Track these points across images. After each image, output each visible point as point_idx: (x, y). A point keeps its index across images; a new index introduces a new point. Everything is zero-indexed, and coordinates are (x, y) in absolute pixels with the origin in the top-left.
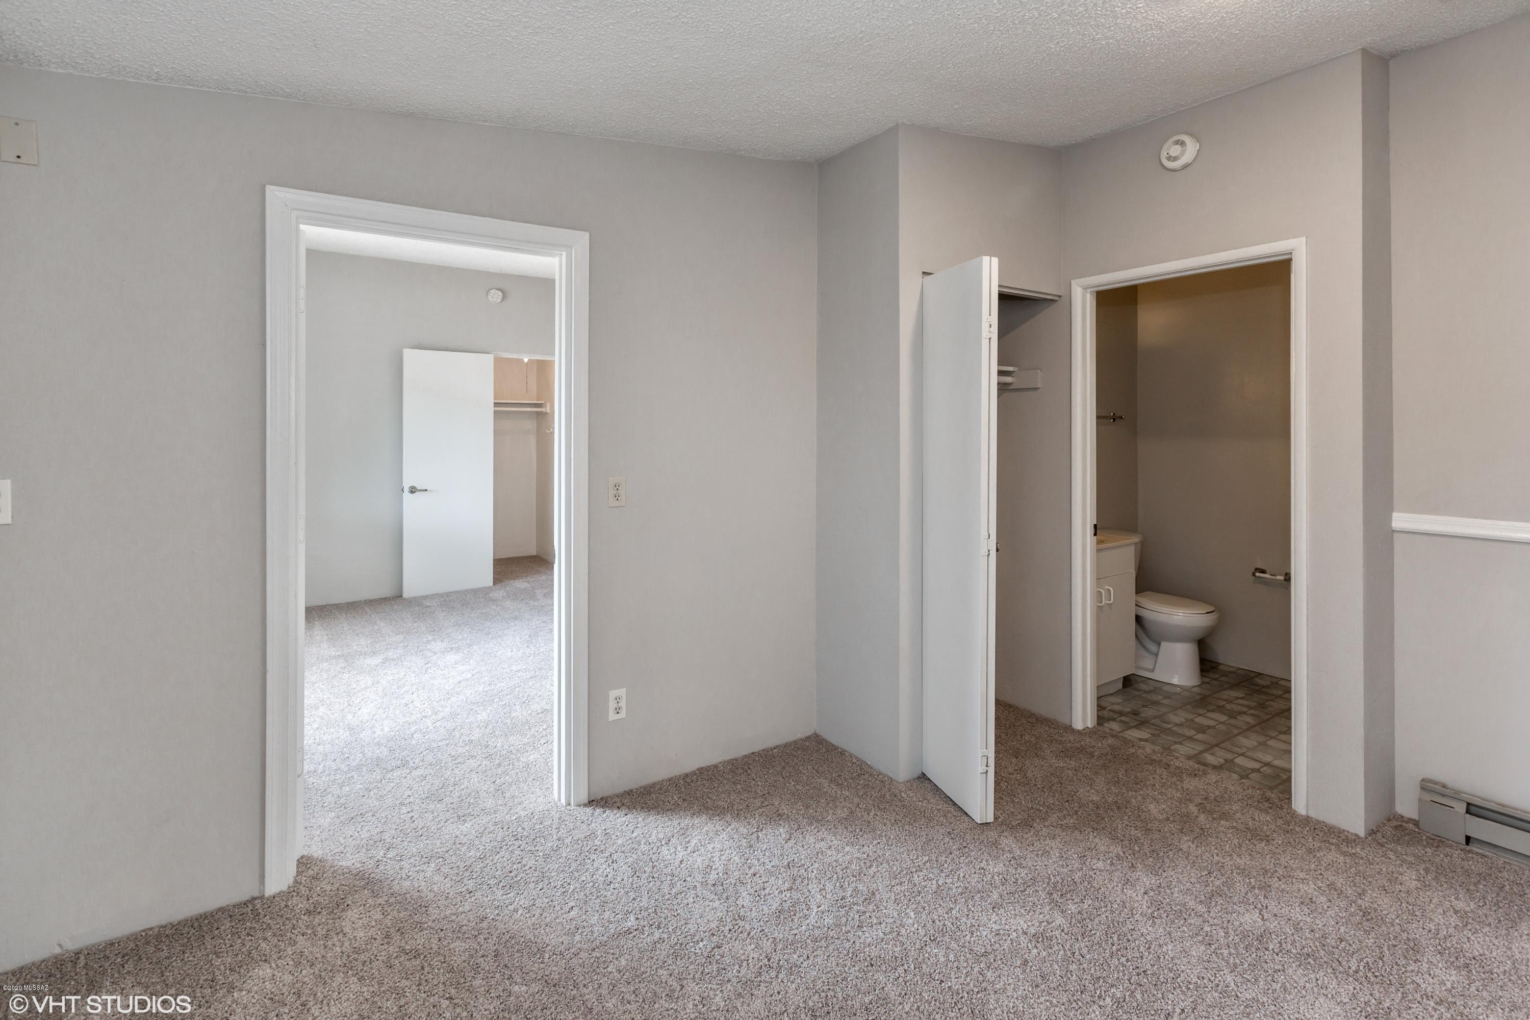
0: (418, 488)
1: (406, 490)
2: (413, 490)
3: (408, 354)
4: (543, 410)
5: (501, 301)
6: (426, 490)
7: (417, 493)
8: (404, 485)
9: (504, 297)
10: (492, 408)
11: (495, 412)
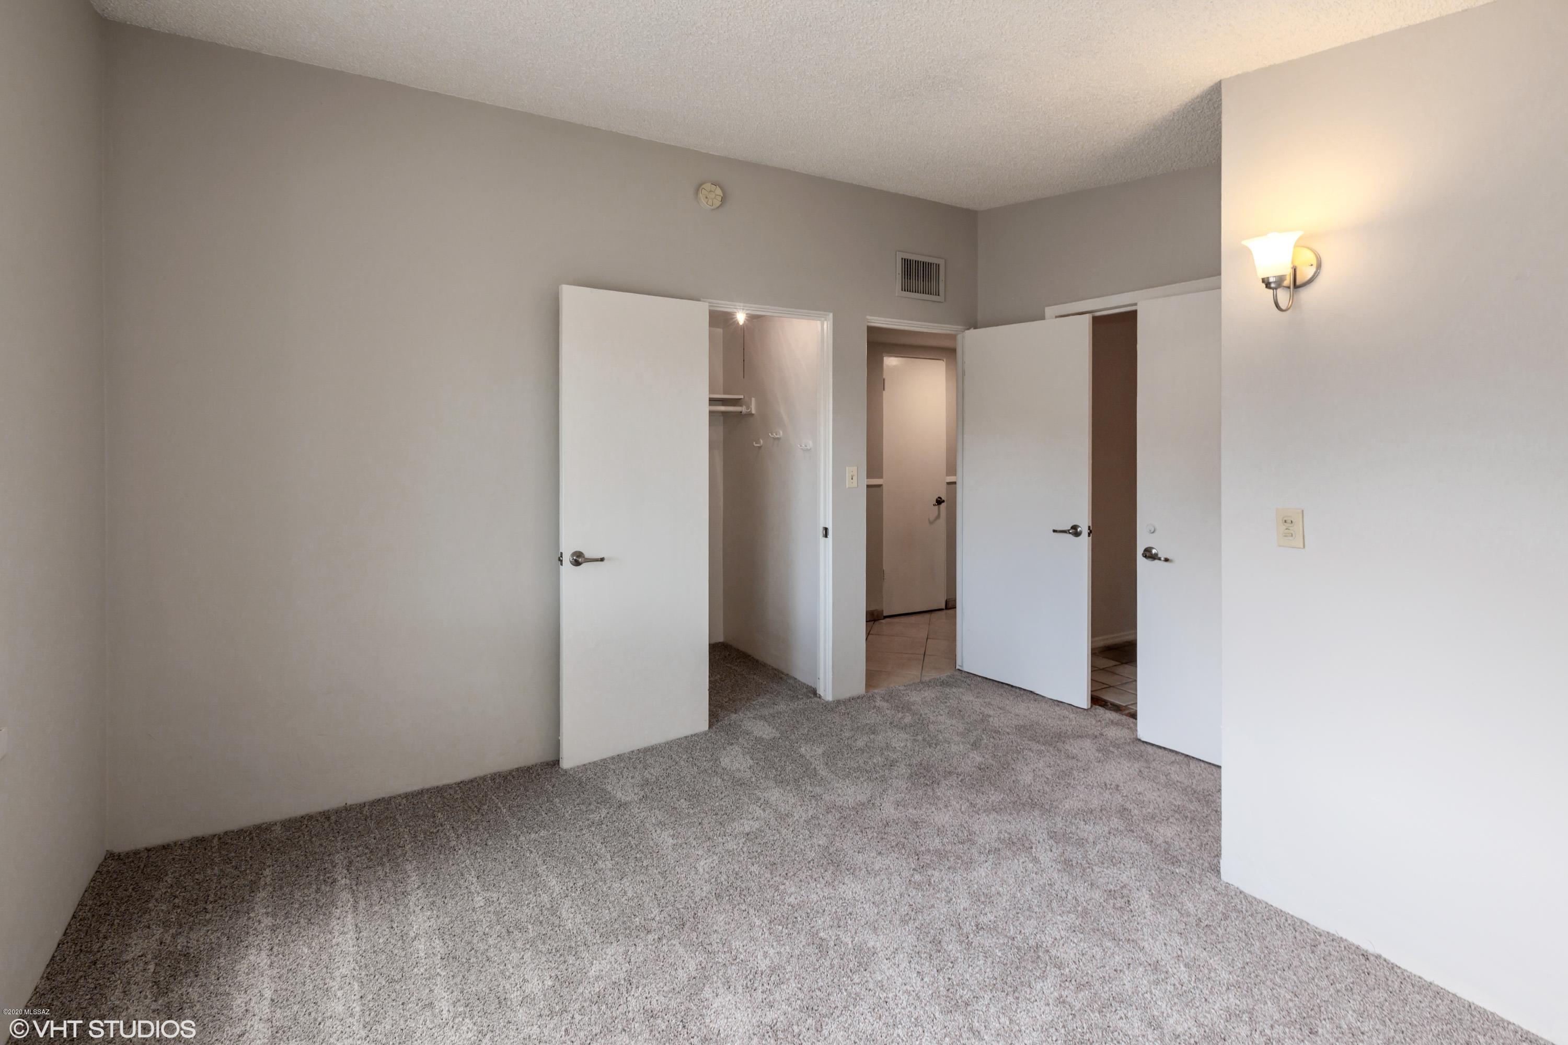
0: (588, 555)
1: (567, 558)
2: (578, 559)
3: (571, 296)
4: (743, 409)
5: (720, 205)
6: (602, 560)
7: (584, 565)
8: (563, 549)
9: (724, 200)
10: (705, 408)
11: (711, 413)
